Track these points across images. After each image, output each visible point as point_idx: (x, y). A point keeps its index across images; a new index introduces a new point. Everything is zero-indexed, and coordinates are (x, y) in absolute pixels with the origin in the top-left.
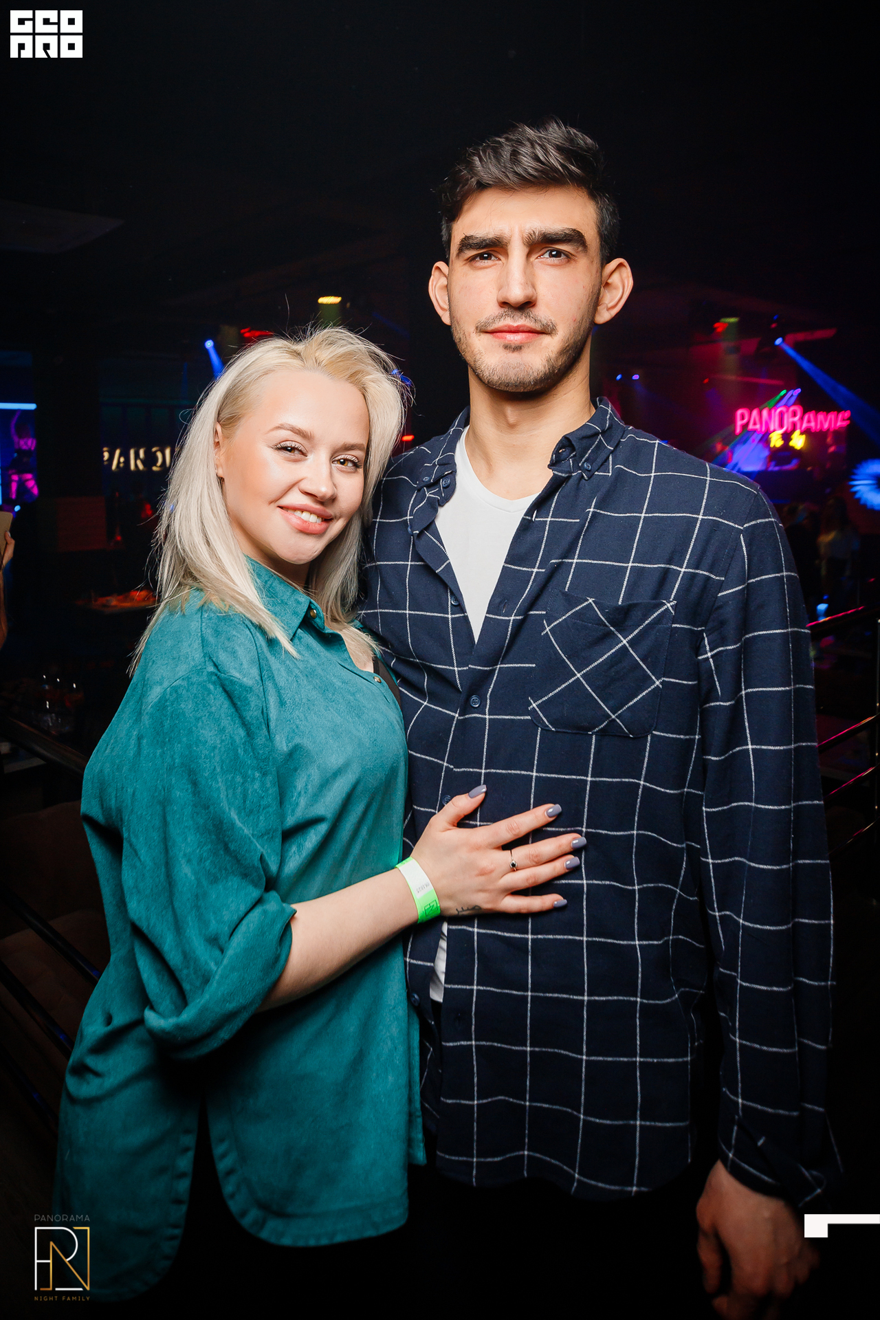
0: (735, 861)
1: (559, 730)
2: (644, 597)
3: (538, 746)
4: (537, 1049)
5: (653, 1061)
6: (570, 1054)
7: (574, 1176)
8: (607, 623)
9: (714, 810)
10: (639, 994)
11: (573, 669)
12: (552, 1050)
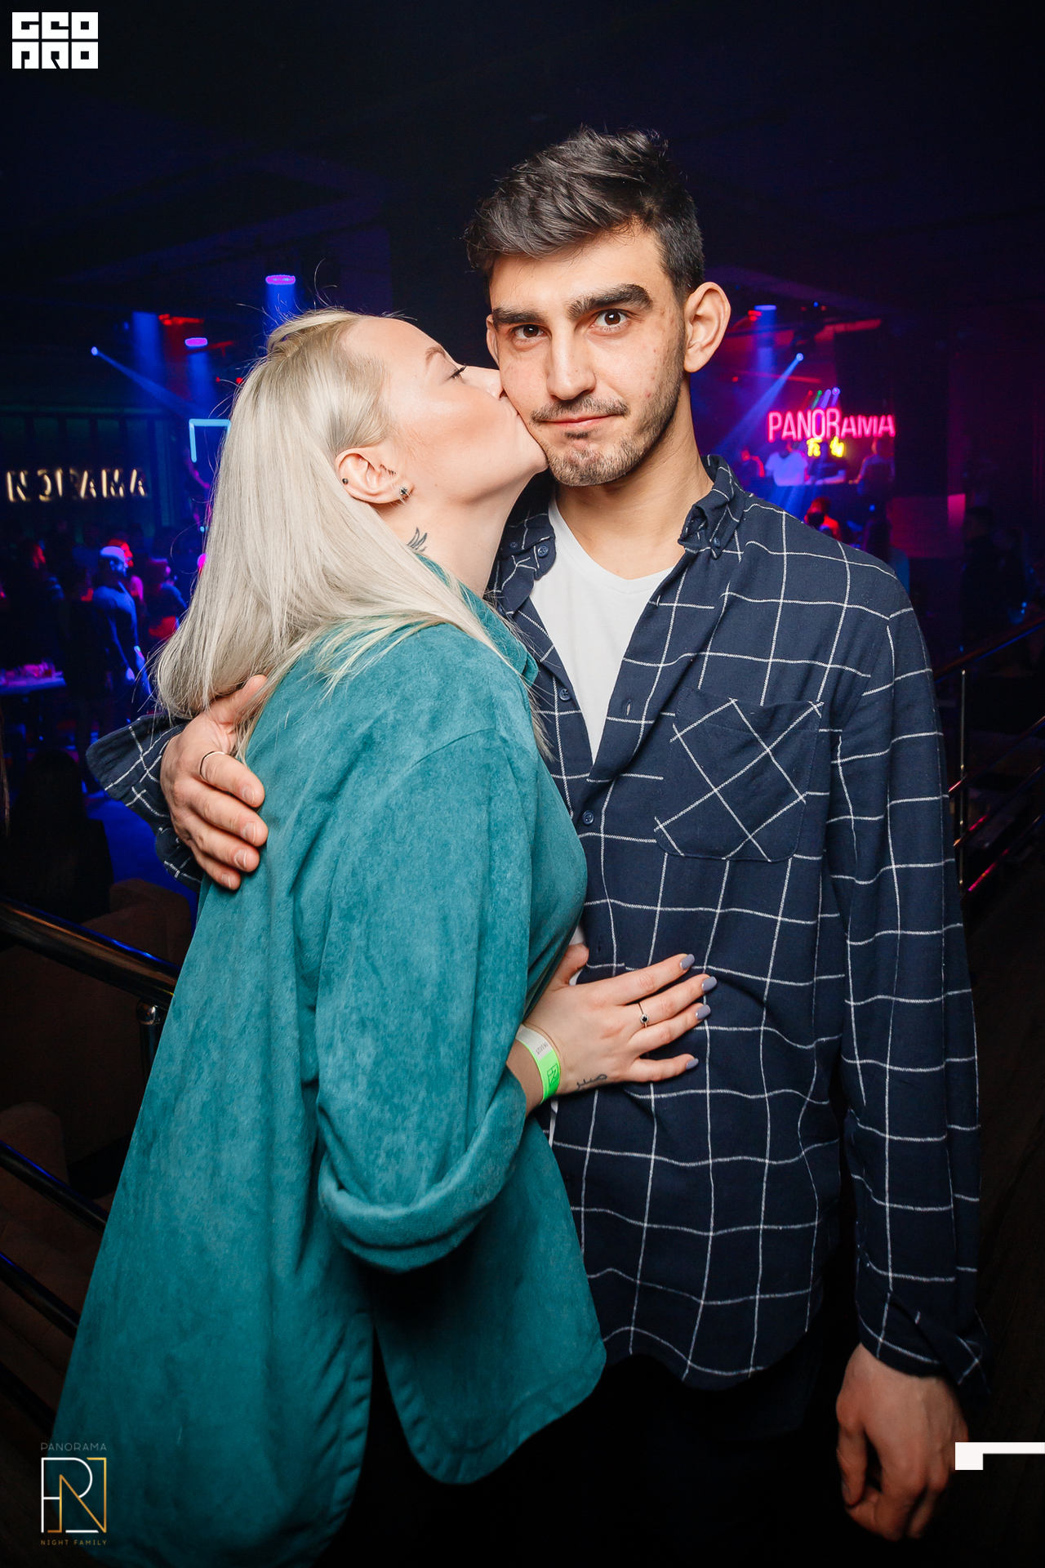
0: (878, 1000)
1: (689, 855)
2: (787, 698)
3: (663, 875)
4: (655, 1226)
5: (779, 1229)
6: (695, 1232)
7: (686, 1363)
8: (751, 729)
9: (859, 943)
10: (768, 1155)
11: (710, 783)
12: (673, 1228)
